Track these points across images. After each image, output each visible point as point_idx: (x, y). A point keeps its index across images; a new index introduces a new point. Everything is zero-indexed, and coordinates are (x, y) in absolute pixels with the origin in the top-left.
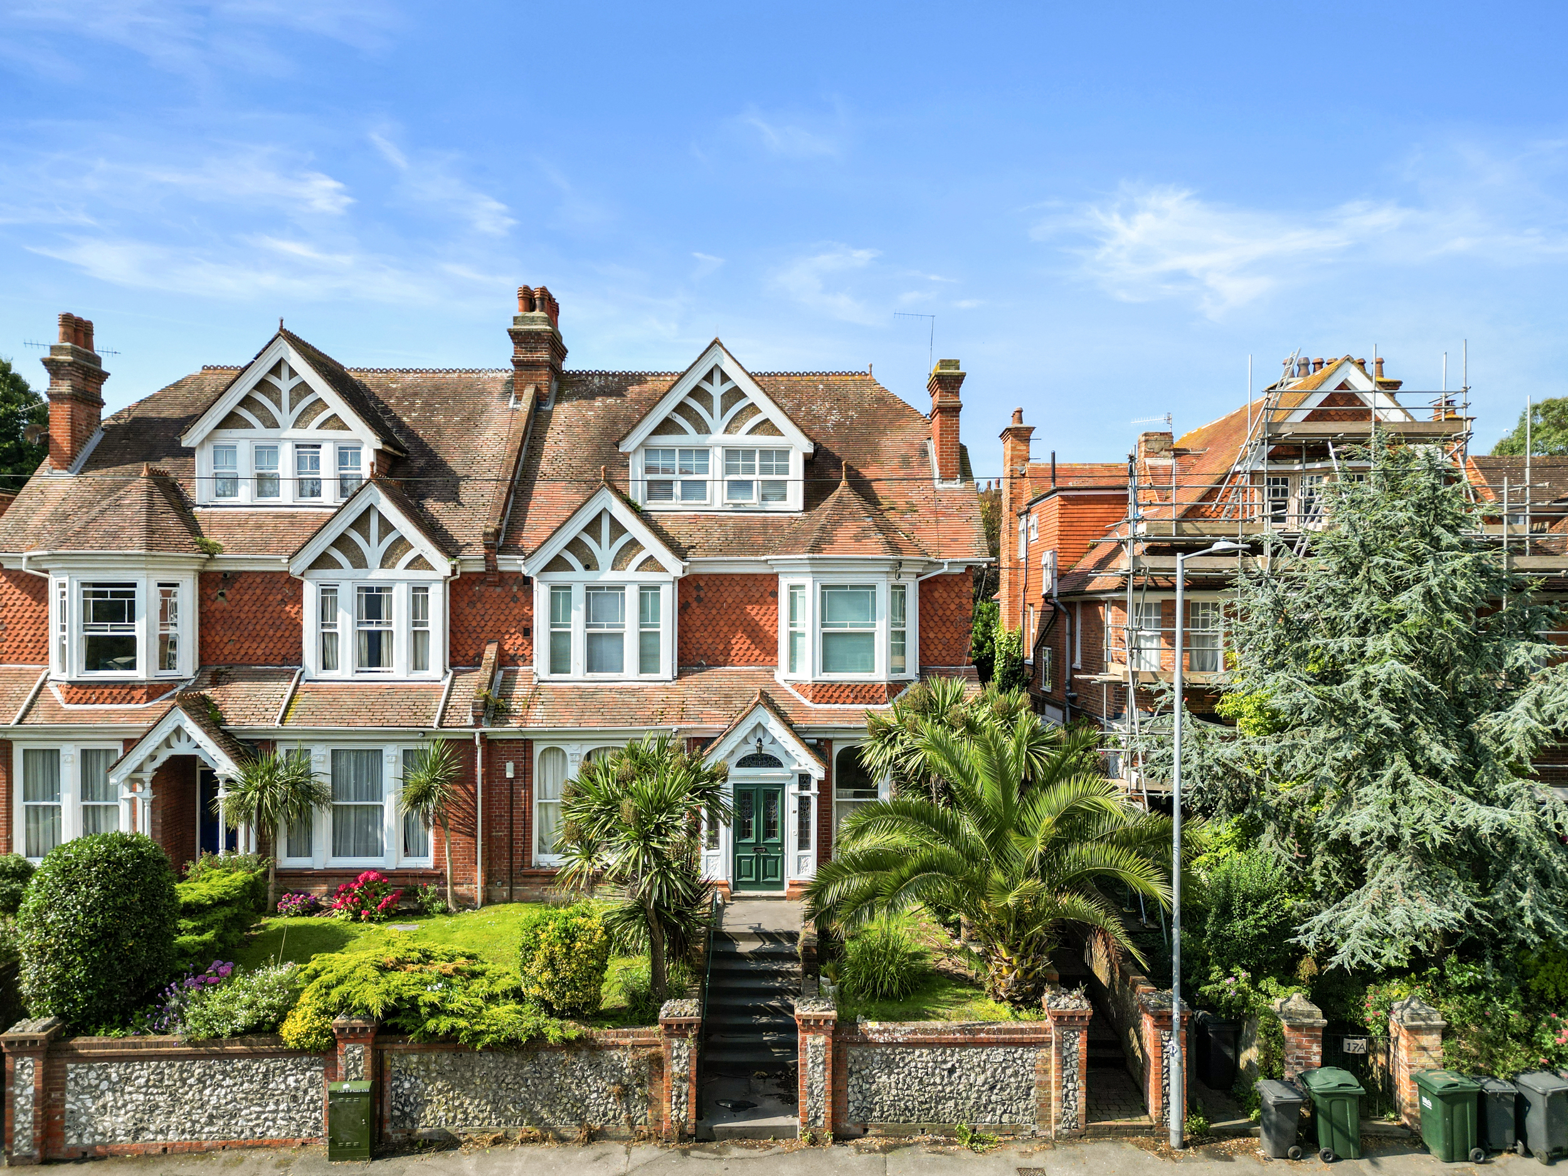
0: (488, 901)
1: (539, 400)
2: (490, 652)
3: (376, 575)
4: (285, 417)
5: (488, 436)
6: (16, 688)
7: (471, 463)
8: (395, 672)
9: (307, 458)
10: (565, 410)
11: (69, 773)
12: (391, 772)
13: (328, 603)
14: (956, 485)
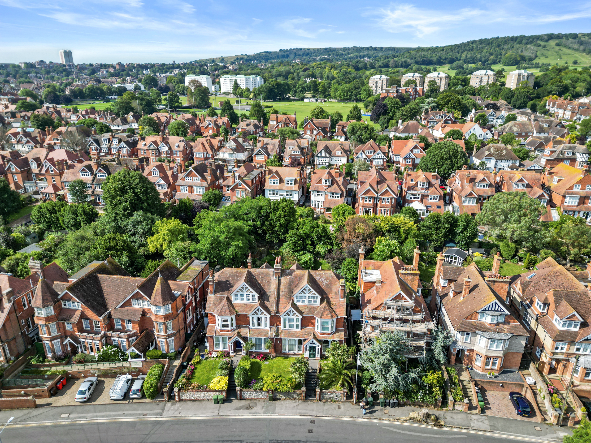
0: (276, 357)
1: (279, 277)
2: (275, 325)
3: (260, 316)
4: (244, 291)
5: (272, 286)
6: (213, 329)
7: (270, 293)
8: (262, 327)
9: (248, 296)
10: (283, 279)
11: (221, 339)
12: (263, 341)
13: (253, 319)
14: (343, 299)
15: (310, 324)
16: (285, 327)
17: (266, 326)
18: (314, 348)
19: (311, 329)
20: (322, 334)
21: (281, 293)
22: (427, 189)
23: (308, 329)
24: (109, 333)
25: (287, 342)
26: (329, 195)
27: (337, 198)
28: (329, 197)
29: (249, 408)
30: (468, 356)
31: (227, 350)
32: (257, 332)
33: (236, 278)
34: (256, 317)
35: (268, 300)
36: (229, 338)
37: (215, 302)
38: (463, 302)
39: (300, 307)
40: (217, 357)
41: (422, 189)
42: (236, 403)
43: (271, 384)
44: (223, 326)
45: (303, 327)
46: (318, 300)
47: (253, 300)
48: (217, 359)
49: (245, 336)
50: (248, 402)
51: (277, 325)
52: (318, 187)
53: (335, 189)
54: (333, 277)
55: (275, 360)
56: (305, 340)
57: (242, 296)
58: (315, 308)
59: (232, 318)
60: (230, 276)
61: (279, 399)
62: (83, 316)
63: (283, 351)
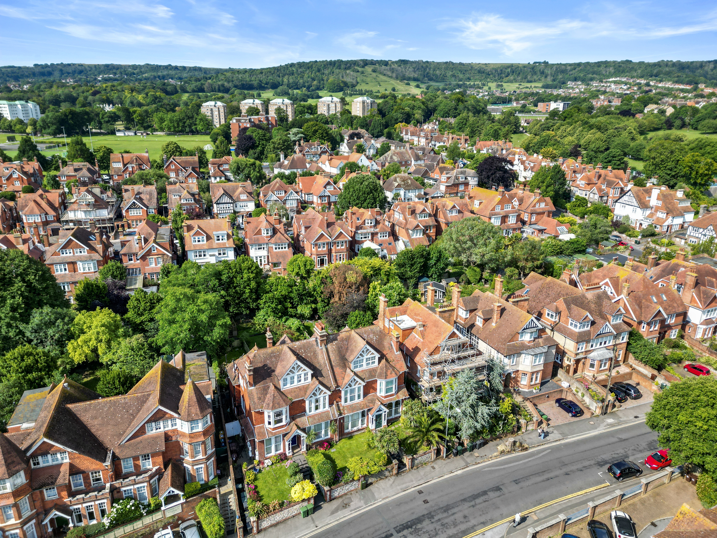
0: (339, 440)
1: (325, 346)
2: (335, 402)
3: (318, 397)
4: (296, 371)
5: (320, 357)
6: (262, 430)
7: (320, 366)
8: (321, 410)
9: (299, 377)
10: (330, 346)
11: (273, 441)
12: (323, 426)
13: (310, 402)
14: (398, 353)
15: (371, 390)
16: (346, 401)
17: (324, 407)
18: (381, 415)
19: (374, 396)
20: (386, 397)
21: (333, 364)
22: (375, 226)
23: (370, 396)
24: (117, 484)
25: (350, 418)
26: (274, 247)
27: (284, 249)
28: (274, 250)
29: (345, 506)
30: (514, 378)
31: (281, 451)
32: (316, 418)
33: (274, 359)
34: (313, 399)
35: (322, 376)
36: (284, 435)
37: (259, 395)
38: (498, 327)
39: (359, 374)
40: (273, 464)
41: (371, 227)
42: (326, 507)
43: (361, 469)
44: (277, 422)
45: (365, 395)
46: (377, 360)
47: (305, 379)
48: (274, 466)
49: (304, 427)
50: (340, 500)
51: (338, 402)
52: (258, 239)
53: (280, 239)
54: (380, 331)
55: (341, 444)
56: (369, 410)
57: (292, 378)
58: (374, 370)
59: (286, 409)
60: (266, 359)
61: (371, 484)
62: (74, 471)
63: (346, 431)
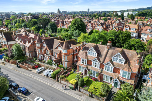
0: (100, 81)
1: (108, 49)
3: (96, 62)
4: (92, 51)
5: (104, 52)
6: (79, 63)
8: (97, 67)
9: (93, 53)
10: (110, 50)
11: (81, 68)
12: (96, 73)
14: (138, 65)
15: (117, 72)
16: (106, 70)
17: (98, 67)
18: (117, 83)
20: (122, 78)
21: (107, 56)
23: (116, 74)
25: (106, 77)
29: (80, 95)
31: (83, 72)
32: (94, 69)
34: (94, 62)
35: (101, 57)
36: (84, 68)
37: (82, 53)
39: (114, 63)
40: (79, 74)
42: (77, 92)
43: (91, 90)
44: (82, 63)
45: (114, 72)
46: (124, 62)
47: (95, 55)
49: (89, 69)
50: (81, 93)
51: (103, 68)
52: (145, 32)
54: (135, 54)
56: (113, 78)
57: (91, 53)
58: (121, 65)
59: (86, 60)
61: (94, 98)
62: (46, 49)
63: (104, 80)
